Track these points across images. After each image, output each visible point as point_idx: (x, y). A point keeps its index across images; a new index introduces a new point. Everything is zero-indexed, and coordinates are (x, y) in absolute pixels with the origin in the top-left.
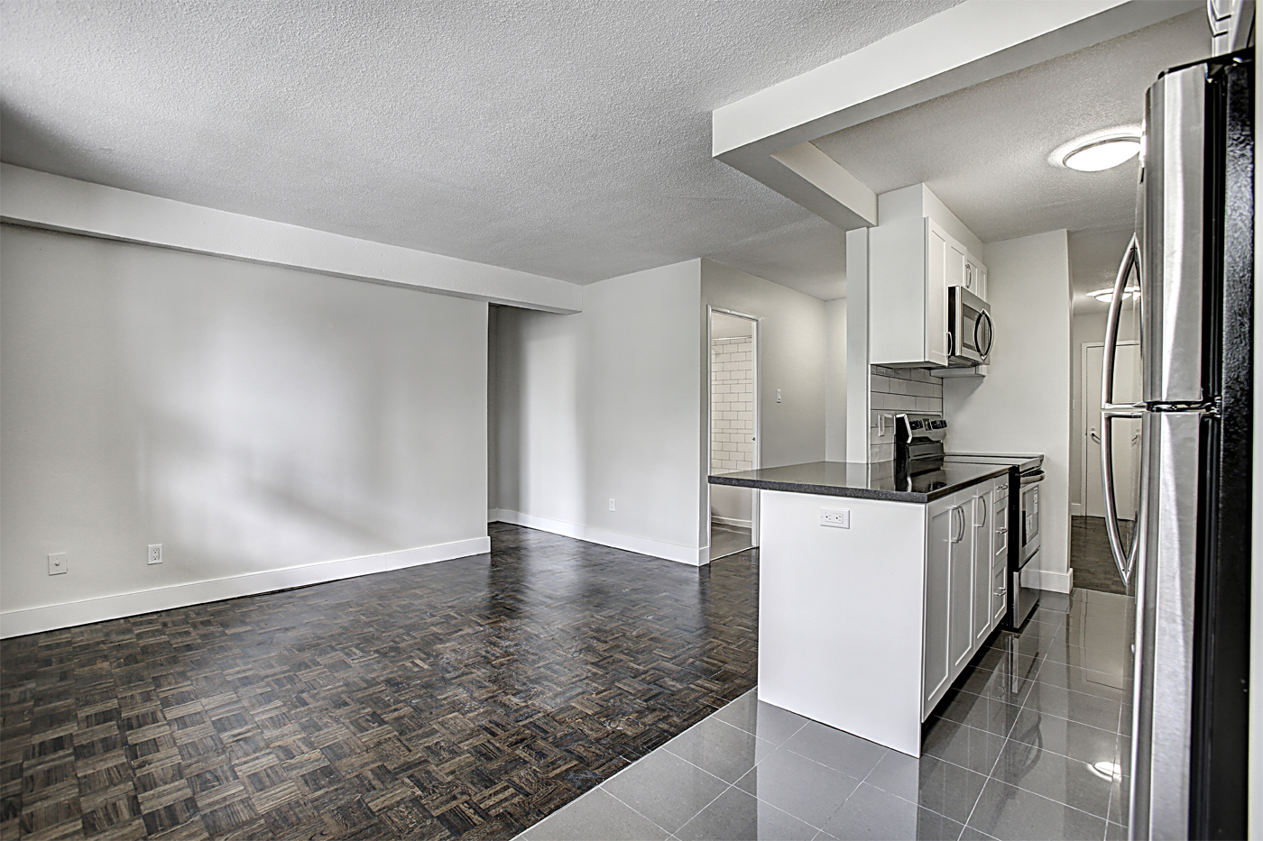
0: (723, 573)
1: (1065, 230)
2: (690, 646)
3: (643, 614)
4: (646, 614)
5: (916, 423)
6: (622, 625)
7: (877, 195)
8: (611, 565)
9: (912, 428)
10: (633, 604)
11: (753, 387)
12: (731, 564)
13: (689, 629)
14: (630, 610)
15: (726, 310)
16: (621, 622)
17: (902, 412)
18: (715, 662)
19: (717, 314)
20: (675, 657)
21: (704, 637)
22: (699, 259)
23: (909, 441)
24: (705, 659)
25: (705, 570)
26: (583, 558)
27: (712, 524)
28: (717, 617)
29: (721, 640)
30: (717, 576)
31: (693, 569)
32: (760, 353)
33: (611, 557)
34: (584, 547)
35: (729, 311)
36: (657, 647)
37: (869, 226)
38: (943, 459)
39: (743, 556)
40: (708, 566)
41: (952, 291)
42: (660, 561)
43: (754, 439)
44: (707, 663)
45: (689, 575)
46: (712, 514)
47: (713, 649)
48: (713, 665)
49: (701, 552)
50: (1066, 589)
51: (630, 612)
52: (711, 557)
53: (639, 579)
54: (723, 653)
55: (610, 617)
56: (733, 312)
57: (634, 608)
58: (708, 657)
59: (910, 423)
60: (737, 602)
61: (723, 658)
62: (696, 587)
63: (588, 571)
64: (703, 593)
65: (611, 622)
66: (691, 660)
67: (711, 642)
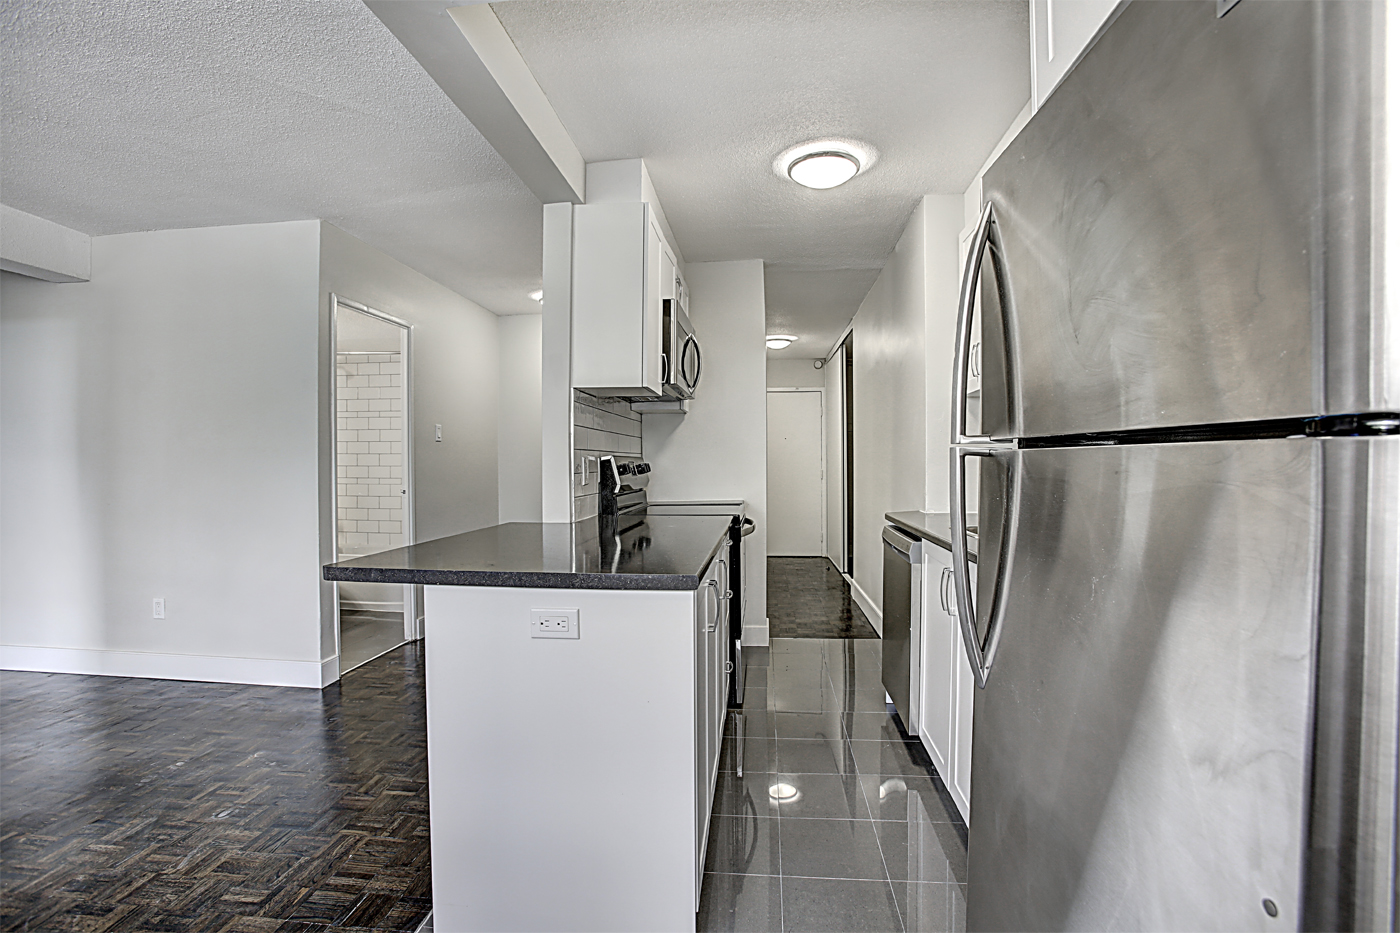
0: (362, 693)
1: (762, 261)
2: (302, 860)
3: (207, 813)
4: (214, 808)
5: (624, 466)
6: (155, 852)
7: (586, 163)
8: (151, 716)
9: (620, 474)
10: (188, 791)
11: (402, 422)
12: (373, 675)
13: (303, 819)
14: (180, 808)
15: (361, 306)
16: (154, 845)
17: (608, 453)
18: (351, 881)
19: (347, 311)
20: (270, 898)
21: (329, 830)
22: (318, 221)
23: (617, 491)
24: (332, 880)
25: (332, 693)
26: (88, 714)
27: (342, 612)
28: (354, 781)
29: (363, 828)
30: (351, 701)
31: (312, 696)
32: (413, 374)
33: (155, 699)
34: (96, 690)
35: (365, 308)
36: (233, 884)
37: (575, 201)
38: (646, 510)
39: (393, 658)
40: (338, 684)
41: (667, 303)
42: (251, 690)
43: (404, 492)
44: (336, 888)
45: (304, 708)
46: (341, 597)
47: (346, 853)
48: (347, 889)
49: (323, 667)
50: (765, 642)
51: (179, 815)
52: (341, 670)
53: (208, 734)
54: (365, 858)
55: (129, 838)
56: (371, 310)
57: (190, 803)
58: (338, 875)
59: (618, 468)
60: (387, 742)
61: (364, 868)
62: (317, 729)
63: (96, 740)
64: (331, 736)
65: (131, 850)
66: (304, 891)
67: (345, 837)
